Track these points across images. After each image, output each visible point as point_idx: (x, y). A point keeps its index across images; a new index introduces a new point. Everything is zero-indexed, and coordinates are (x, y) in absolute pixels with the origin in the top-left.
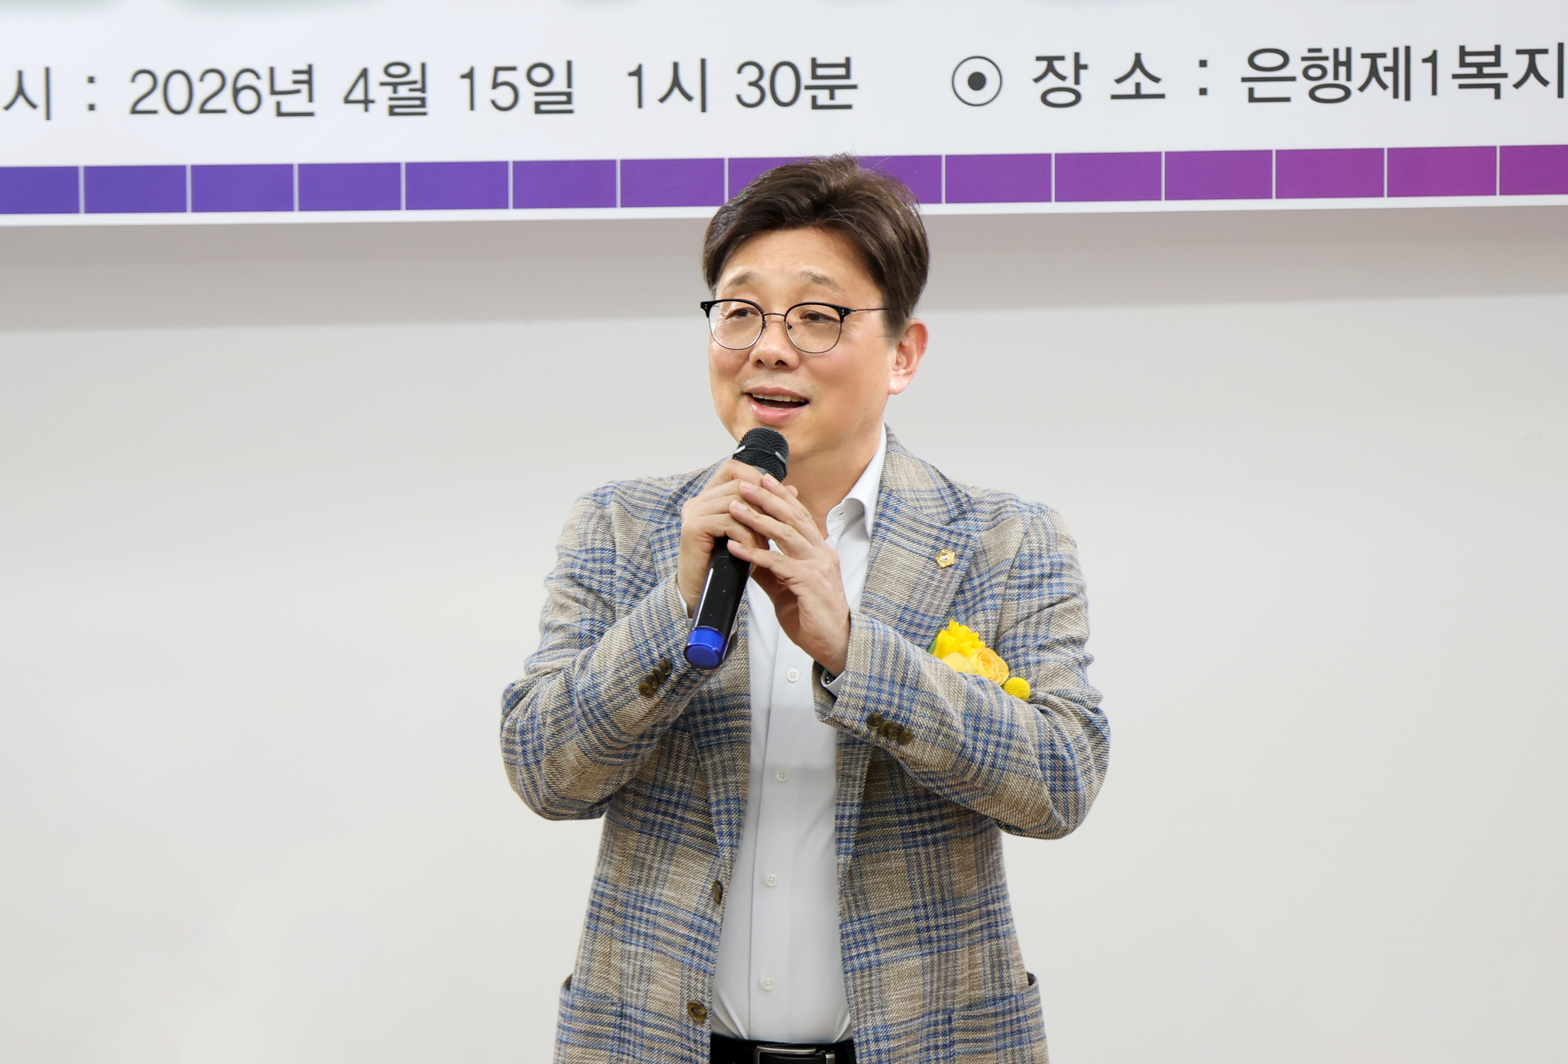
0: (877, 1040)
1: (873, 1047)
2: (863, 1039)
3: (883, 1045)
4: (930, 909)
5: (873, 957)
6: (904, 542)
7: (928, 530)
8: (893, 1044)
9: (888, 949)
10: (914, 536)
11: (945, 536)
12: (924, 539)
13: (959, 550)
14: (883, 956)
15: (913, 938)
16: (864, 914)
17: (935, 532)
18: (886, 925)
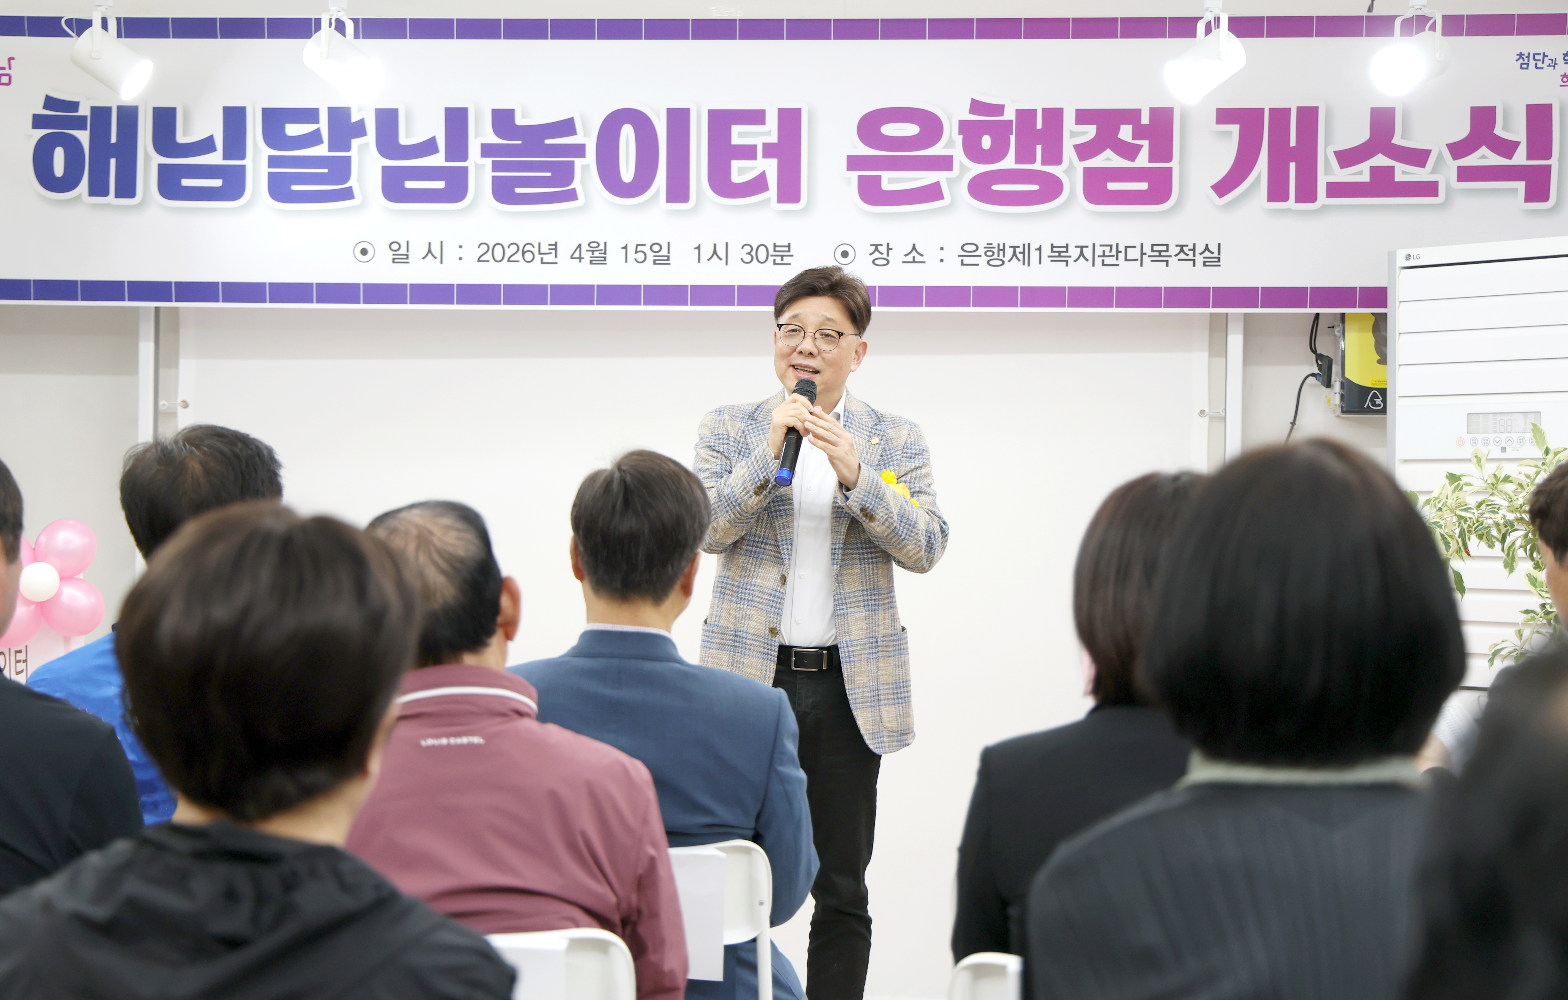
0: (847, 647)
1: (846, 649)
2: (842, 646)
3: (850, 649)
4: (869, 592)
5: (845, 611)
6: (857, 433)
7: (866, 428)
8: (855, 648)
9: (851, 608)
10: (860, 430)
11: (873, 431)
12: (865, 432)
13: (880, 437)
14: (849, 611)
15: (862, 604)
16: (842, 592)
17: (869, 429)
18: (851, 598)
